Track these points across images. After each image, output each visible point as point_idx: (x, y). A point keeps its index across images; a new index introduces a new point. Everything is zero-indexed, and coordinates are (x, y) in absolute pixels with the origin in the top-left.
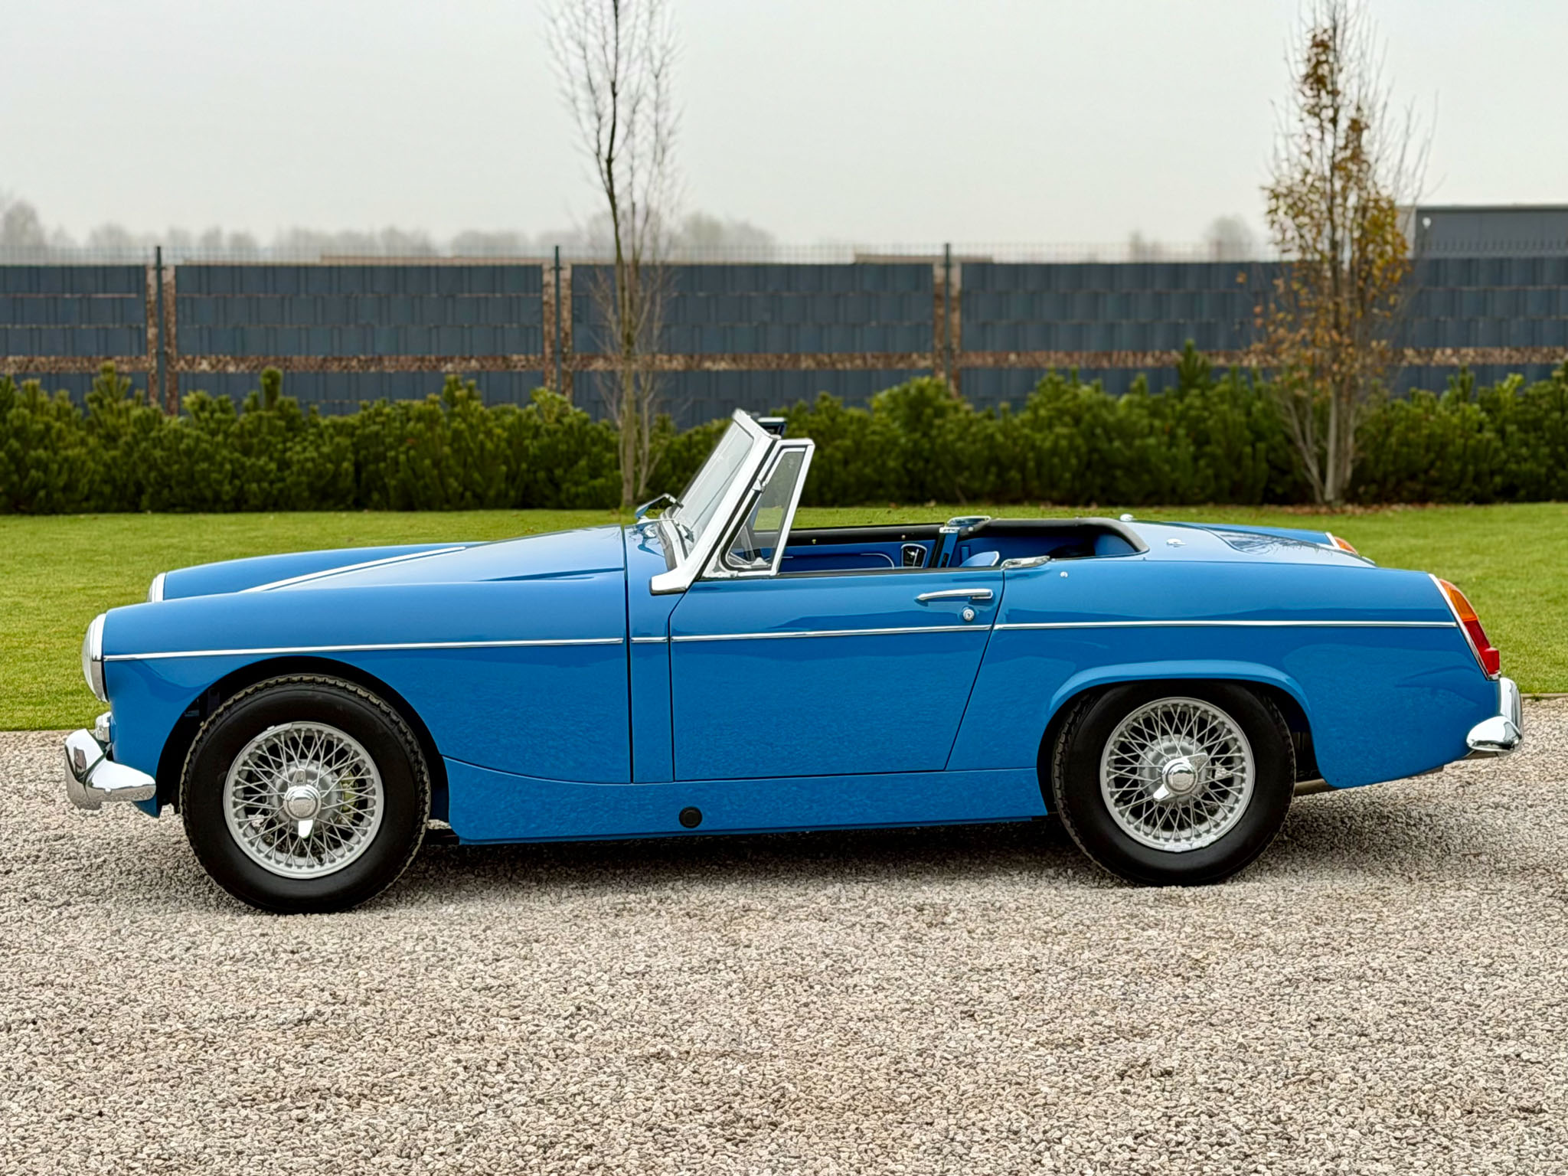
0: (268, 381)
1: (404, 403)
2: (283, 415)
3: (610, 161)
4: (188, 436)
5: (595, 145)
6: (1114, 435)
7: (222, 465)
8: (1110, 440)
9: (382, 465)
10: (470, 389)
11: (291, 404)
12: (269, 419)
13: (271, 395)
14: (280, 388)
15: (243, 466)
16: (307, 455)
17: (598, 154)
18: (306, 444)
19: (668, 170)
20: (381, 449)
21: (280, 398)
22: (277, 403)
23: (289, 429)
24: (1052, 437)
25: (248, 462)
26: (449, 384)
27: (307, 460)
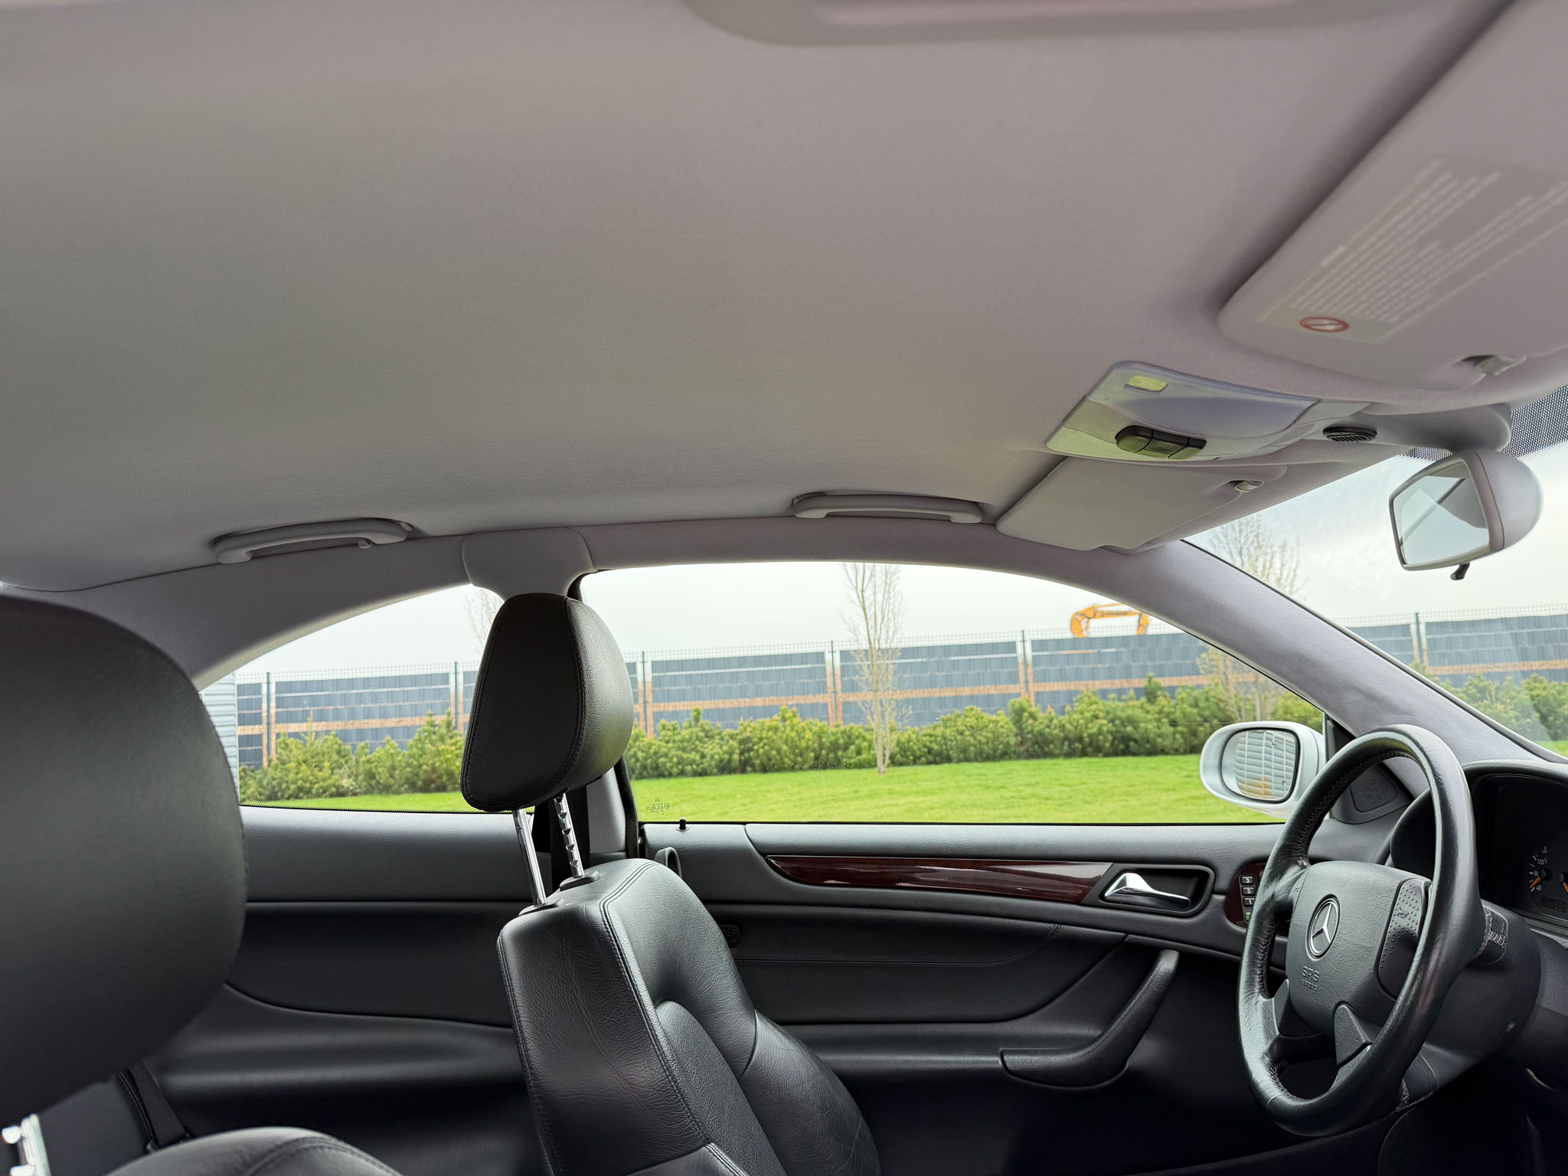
0: (695, 713)
1: (761, 720)
2: (703, 730)
3: (862, 591)
4: (655, 744)
5: (854, 583)
6: (1126, 724)
7: (672, 758)
8: (1125, 726)
9: (752, 754)
10: (794, 713)
11: (707, 724)
12: (696, 732)
13: (697, 719)
14: (701, 716)
15: (682, 758)
16: (715, 750)
17: (856, 588)
18: (714, 745)
19: (892, 595)
20: (751, 745)
21: (701, 721)
22: (699, 724)
23: (706, 736)
24: (1097, 726)
25: (685, 756)
26: (783, 711)
27: (715, 754)
